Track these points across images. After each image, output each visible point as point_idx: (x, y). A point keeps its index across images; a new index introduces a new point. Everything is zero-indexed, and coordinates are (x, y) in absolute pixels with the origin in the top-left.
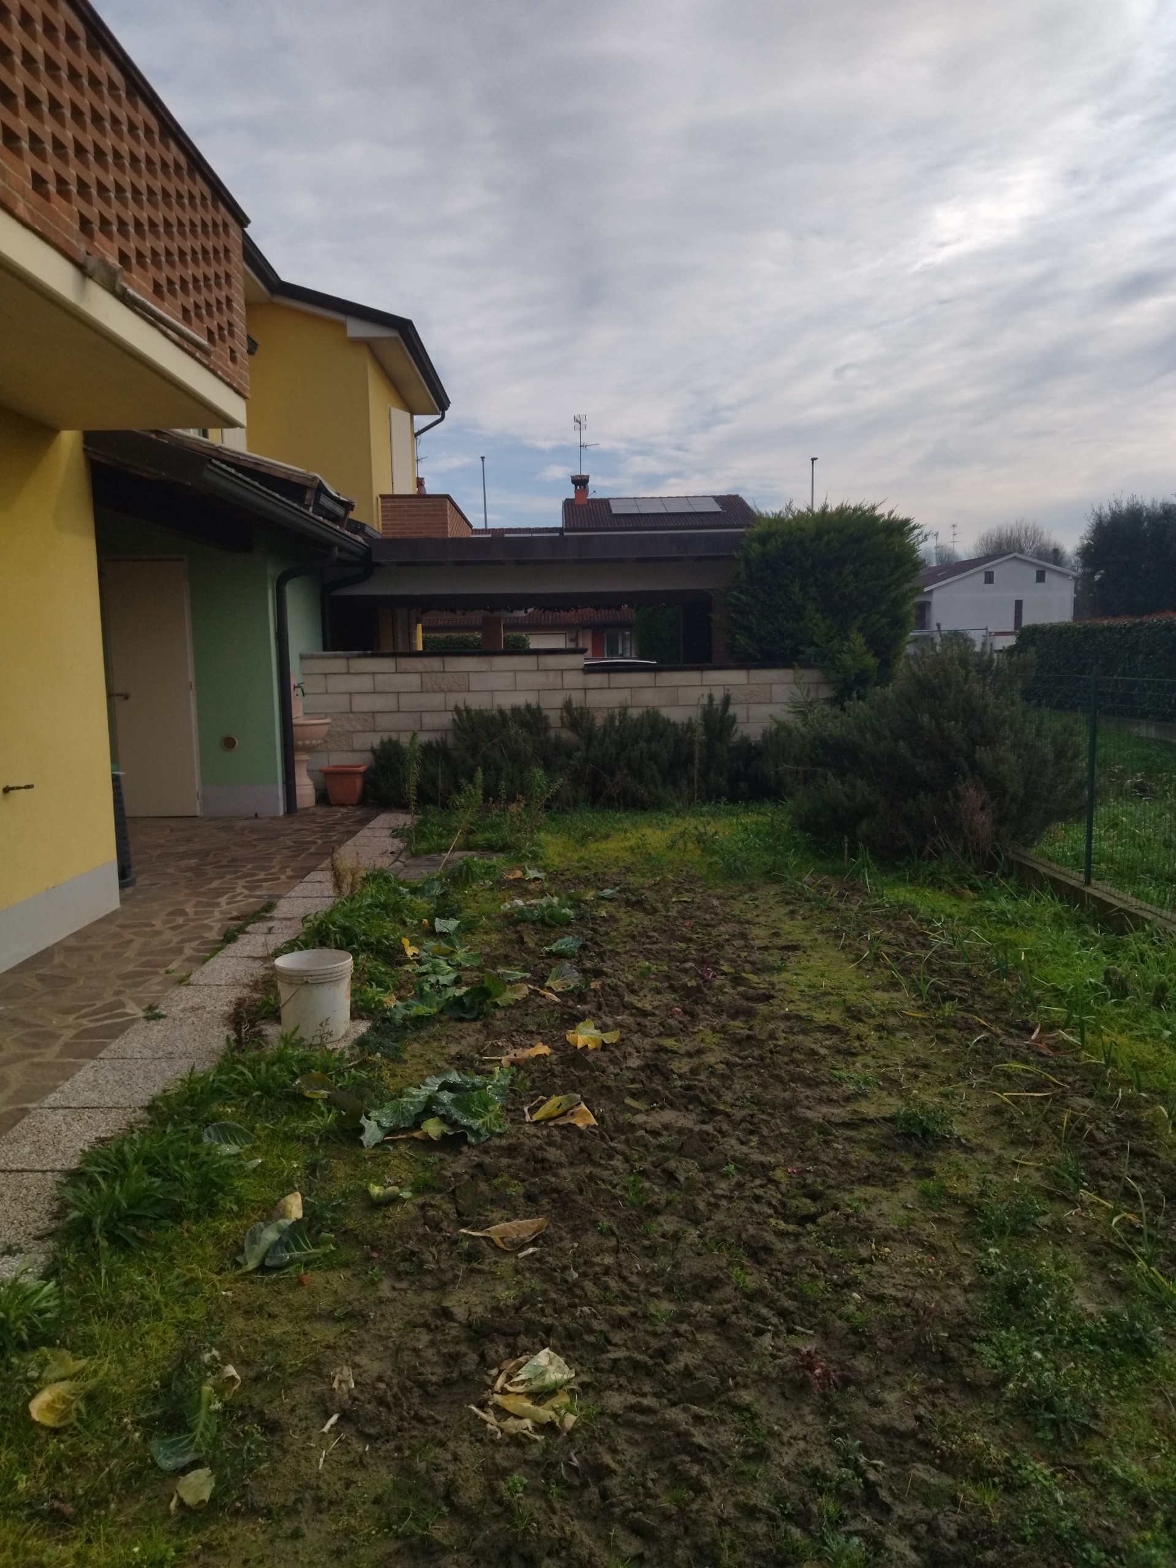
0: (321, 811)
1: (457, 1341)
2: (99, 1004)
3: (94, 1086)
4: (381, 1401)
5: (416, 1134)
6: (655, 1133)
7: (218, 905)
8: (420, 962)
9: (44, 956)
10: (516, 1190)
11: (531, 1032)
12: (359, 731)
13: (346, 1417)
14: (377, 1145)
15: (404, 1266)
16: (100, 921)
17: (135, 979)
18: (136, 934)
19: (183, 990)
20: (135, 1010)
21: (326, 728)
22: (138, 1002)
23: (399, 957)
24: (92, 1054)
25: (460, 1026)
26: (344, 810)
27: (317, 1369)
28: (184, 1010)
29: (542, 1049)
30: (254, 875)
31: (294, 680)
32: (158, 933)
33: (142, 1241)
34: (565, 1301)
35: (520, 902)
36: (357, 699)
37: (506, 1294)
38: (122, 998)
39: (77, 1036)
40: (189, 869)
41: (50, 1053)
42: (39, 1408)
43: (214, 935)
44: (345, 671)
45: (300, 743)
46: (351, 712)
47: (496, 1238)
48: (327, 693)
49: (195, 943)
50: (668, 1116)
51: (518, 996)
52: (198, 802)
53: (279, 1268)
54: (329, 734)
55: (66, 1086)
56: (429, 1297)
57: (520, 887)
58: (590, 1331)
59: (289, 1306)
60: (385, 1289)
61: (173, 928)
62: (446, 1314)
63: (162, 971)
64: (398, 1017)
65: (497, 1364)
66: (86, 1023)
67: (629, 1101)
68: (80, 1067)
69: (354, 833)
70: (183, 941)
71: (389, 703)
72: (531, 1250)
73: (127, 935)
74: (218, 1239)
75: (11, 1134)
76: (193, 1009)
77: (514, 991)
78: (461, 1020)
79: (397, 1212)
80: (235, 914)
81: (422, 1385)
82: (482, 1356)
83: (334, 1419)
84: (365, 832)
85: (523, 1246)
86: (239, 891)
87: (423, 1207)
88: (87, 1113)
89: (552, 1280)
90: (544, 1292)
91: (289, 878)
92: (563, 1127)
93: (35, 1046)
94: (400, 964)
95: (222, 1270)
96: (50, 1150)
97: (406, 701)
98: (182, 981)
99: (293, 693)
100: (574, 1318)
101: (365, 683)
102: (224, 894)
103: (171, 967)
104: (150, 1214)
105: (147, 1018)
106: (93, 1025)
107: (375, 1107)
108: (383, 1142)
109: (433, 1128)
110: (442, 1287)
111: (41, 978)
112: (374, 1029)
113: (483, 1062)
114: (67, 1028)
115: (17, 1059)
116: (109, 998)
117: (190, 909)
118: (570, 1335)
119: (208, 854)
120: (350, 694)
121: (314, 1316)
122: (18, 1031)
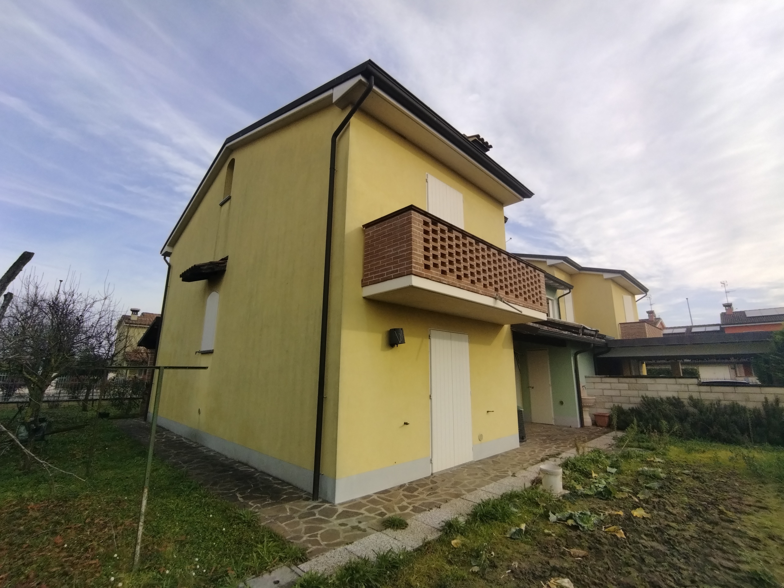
0: (593, 428)
1: (548, 569)
2: (503, 470)
3: (493, 488)
4: (521, 572)
5: (566, 523)
6: (645, 547)
7: (545, 451)
8: (596, 479)
9: (496, 456)
10: (586, 544)
11: (621, 508)
12: (606, 402)
13: (512, 572)
14: (554, 522)
15: (544, 549)
16: (513, 450)
17: (514, 466)
18: (520, 455)
19: (524, 471)
20: (510, 473)
21: (594, 400)
22: (512, 472)
23: (590, 476)
24: (495, 481)
25: (599, 500)
26: (601, 428)
27: (511, 560)
28: (522, 476)
29: (621, 513)
30: (560, 444)
31: (581, 385)
32: (525, 456)
33: (486, 522)
34: (581, 572)
35: (646, 468)
36: (605, 391)
37: (566, 565)
38: (508, 470)
39: (495, 476)
40: (543, 440)
41: (487, 478)
42: (453, 542)
43: (539, 459)
44: (601, 382)
45: (585, 404)
46: (603, 395)
47: (572, 553)
48: (595, 389)
49: (533, 460)
50: (655, 544)
51: (623, 497)
52: (552, 420)
53: (514, 539)
54: (596, 402)
55: (487, 486)
56: (546, 559)
57: (650, 464)
58: (584, 581)
59: (513, 547)
60: (537, 553)
61: (530, 455)
62: (548, 563)
63: (521, 465)
64: (579, 493)
65: (554, 577)
66: (498, 474)
67: (643, 536)
68: (492, 483)
69: (600, 436)
70: (530, 459)
71: (617, 393)
72: (579, 558)
73: (518, 454)
74: (503, 527)
75: (471, 493)
76: (524, 476)
77: (623, 494)
78: (601, 499)
79: (549, 538)
80: (548, 454)
81: (534, 574)
82: (551, 574)
83: (510, 571)
84: (604, 437)
85: (579, 557)
86: (553, 448)
87: (557, 539)
88: (488, 493)
89: (580, 566)
90: (577, 568)
91: (570, 447)
92: (613, 535)
93: (484, 476)
94: (589, 478)
95: (501, 534)
96: (477, 498)
97: (624, 393)
98: (525, 469)
99: (581, 389)
100: (581, 576)
101: (608, 386)
102: (548, 448)
103: (524, 465)
104: (490, 516)
105: (512, 476)
106: (499, 474)
107: (558, 513)
108: (556, 522)
109: (570, 522)
110: (551, 557)
111: (493, 461)
112: (570, 494)
113: (599, 512)
114: (493, 473)
115: (480, 478)
116: (506, 469)
117: (537, 451)
118: (578, 580)
119: (549, 436)
120: (603, 389)
121: (518, 552)
122: (483, 472)
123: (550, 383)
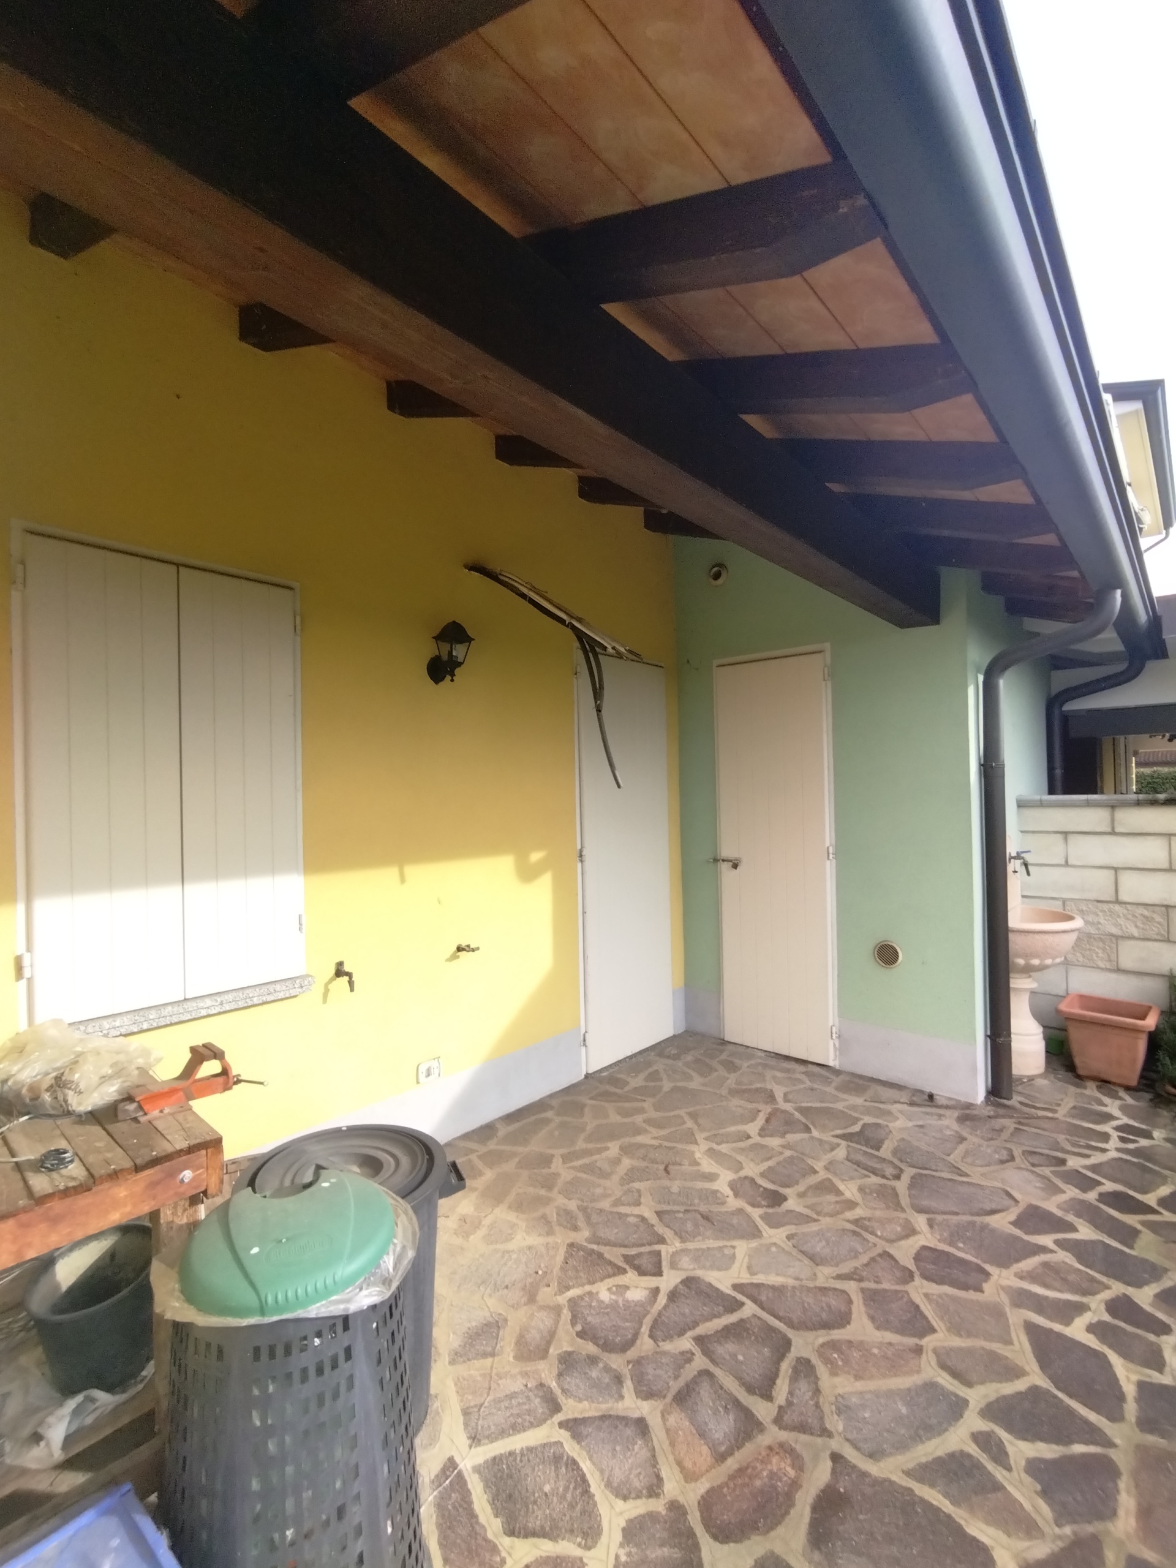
12: (1132, 938)
21: (1072, 937)
31: (1012, 845)
36: (1130, 880)
44: (1109, 830)
45: (1021, 961)
46: (1117, 902)
48: (1067, 864)
52: (831, 1043)
99: (1010, 868)
101: (1147, 851)
120: (1116, 870)
123: (829, 838)
